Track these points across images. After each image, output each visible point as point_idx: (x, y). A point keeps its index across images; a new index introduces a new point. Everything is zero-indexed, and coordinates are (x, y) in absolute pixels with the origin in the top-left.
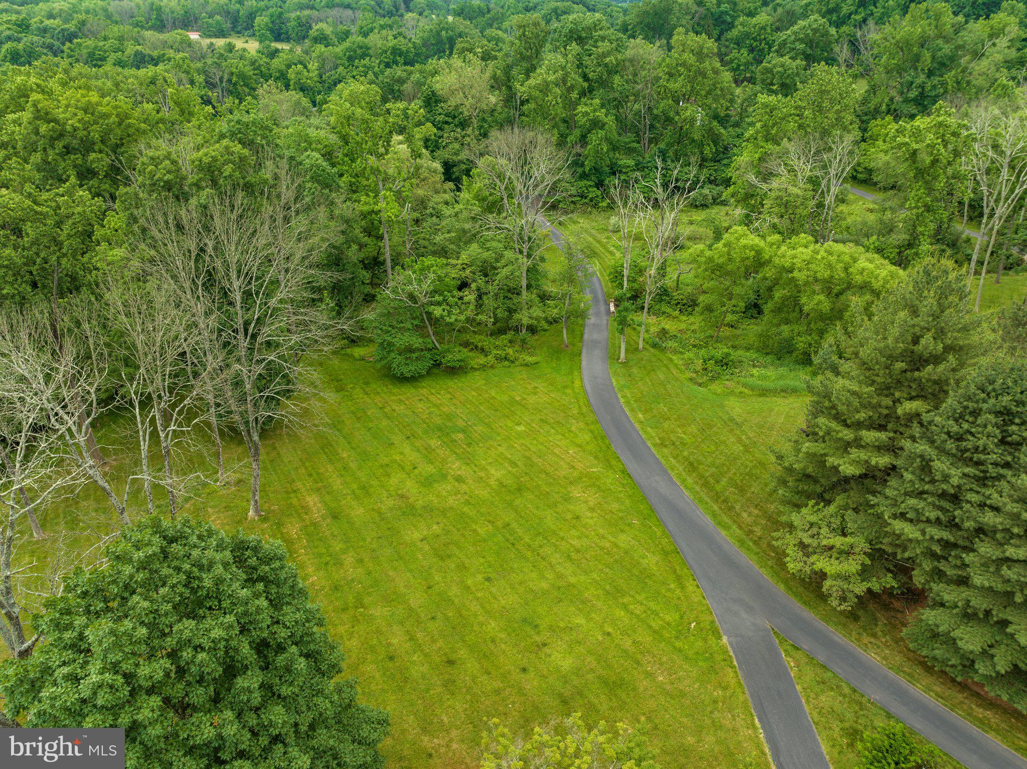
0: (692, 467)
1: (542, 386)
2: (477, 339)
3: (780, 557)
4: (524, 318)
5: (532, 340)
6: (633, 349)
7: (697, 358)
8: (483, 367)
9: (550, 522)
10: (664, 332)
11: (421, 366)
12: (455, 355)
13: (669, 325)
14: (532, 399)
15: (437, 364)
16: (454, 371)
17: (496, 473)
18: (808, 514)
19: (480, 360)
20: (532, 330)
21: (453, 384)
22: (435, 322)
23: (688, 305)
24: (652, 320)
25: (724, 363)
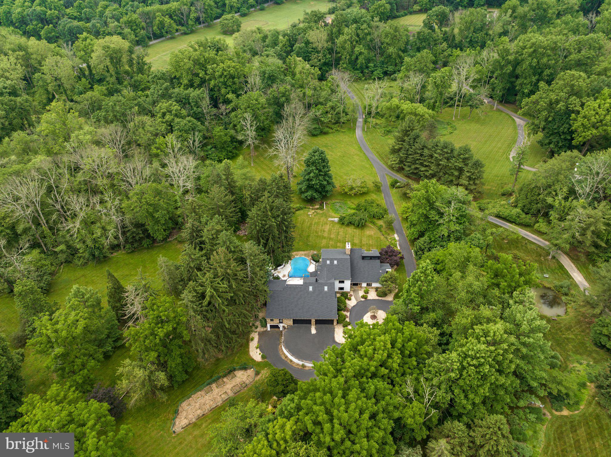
0: (378, 152)
1: (347, 137)
2: (330, 125)
3: (387, 163)
4: (342, 120)
5: (343, 125)
6: (368, 128)
7: (383, 130)
8: (332, 133)
9: (350, 161)
10: (376, 124)
11: (318, 132)
12: (326, 129)
13: (378, 122)
14: (344, 140)
15: (321, 132)
16: (326, 133)
17: (339, 154)
18: (392, 156)
19: (330, 131)
20: (343, 123)
21: (325, 136)
22: (321, 121)
23: (382, 116)
24: (374, 120)
25: (389, 132)
